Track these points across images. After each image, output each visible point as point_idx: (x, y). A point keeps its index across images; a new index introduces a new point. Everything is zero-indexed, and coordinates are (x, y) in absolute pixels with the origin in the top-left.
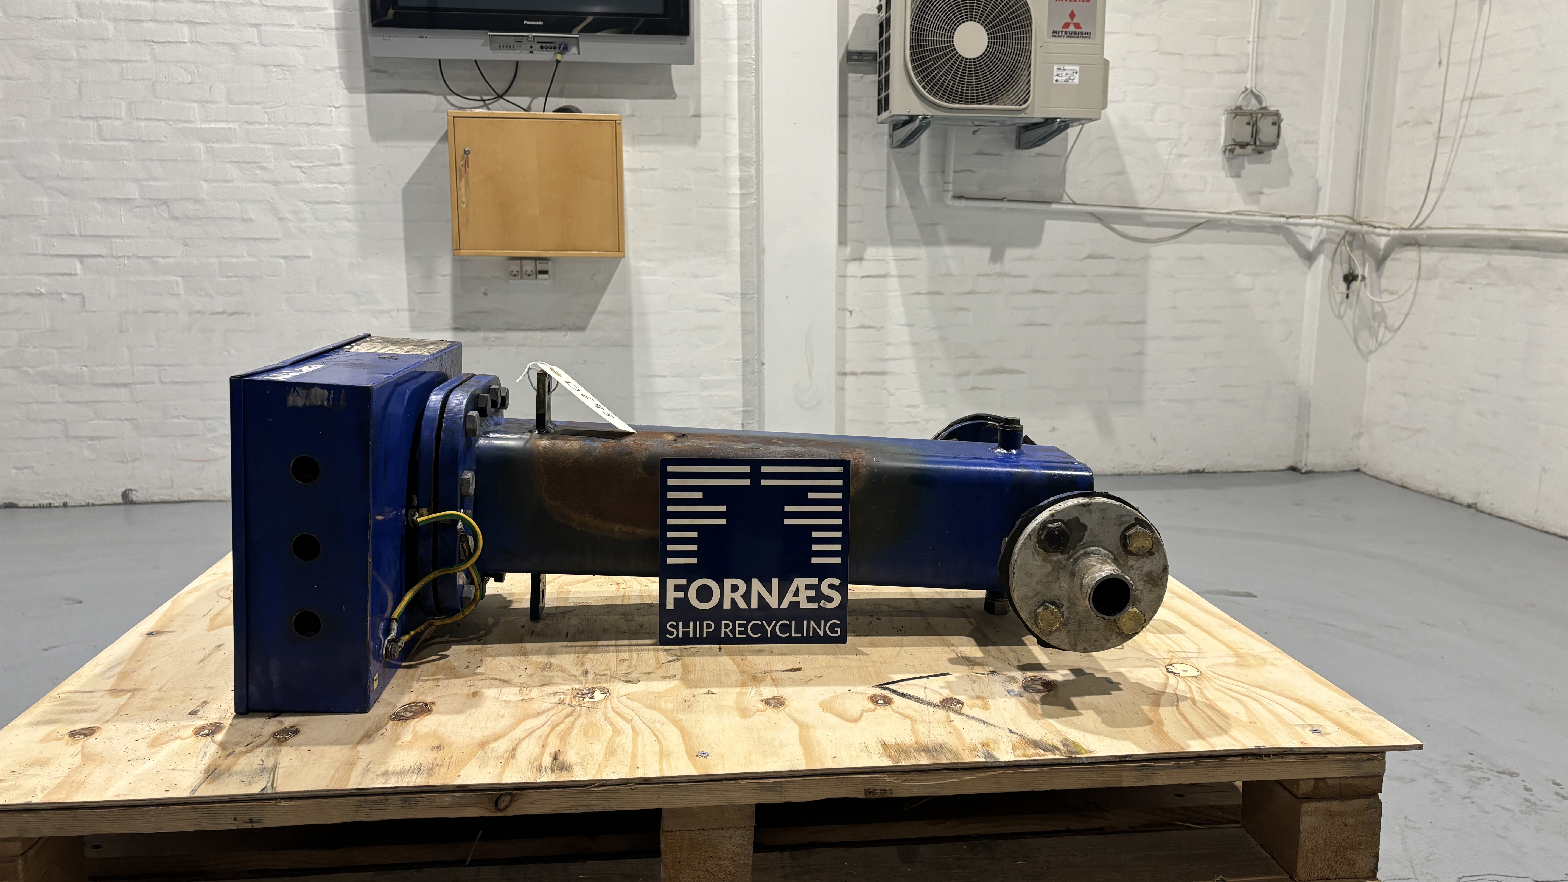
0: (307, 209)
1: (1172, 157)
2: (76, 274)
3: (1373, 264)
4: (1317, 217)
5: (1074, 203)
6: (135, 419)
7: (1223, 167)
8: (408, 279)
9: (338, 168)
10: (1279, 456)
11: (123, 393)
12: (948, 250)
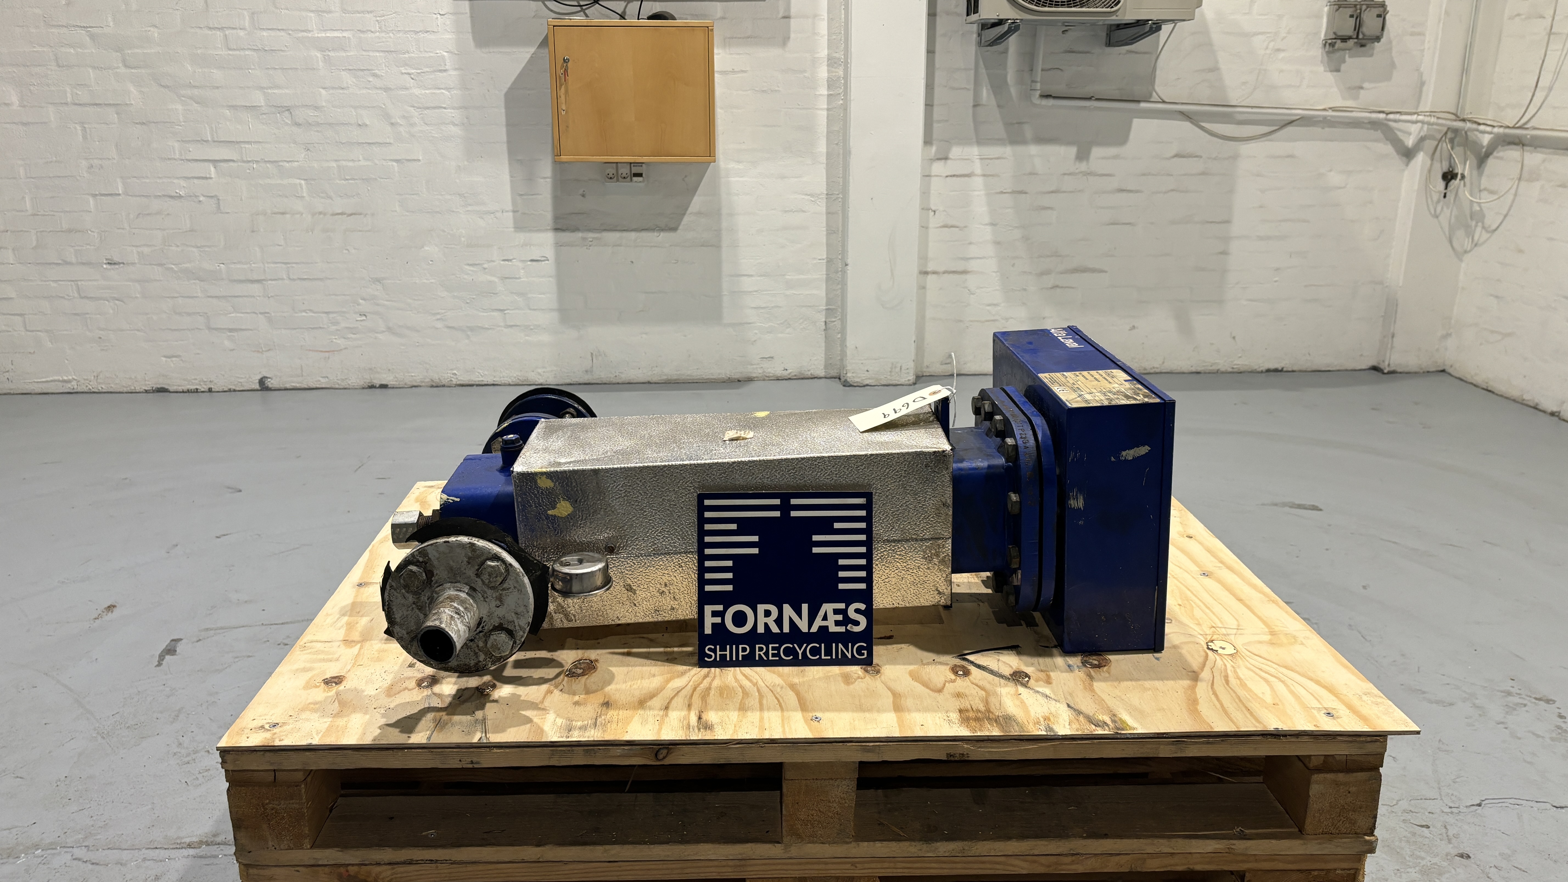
0: (416, 114)
1: (1268, 52)
2: (211, 178)
3: (1475, 162)
4: (1417, 113)
5: (1164, 102)
6: (268, 313)
7: (1322, 62)
8: (511, 181)
9: (445, 74)
10: (1362, 355)
11: (256, 289)
12: (1034, 149)
